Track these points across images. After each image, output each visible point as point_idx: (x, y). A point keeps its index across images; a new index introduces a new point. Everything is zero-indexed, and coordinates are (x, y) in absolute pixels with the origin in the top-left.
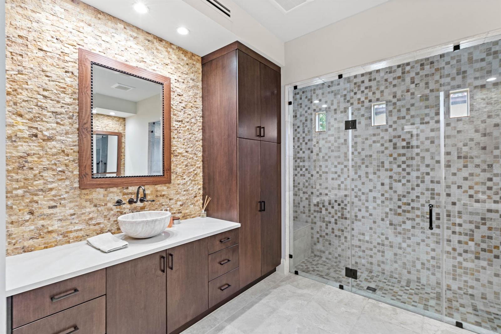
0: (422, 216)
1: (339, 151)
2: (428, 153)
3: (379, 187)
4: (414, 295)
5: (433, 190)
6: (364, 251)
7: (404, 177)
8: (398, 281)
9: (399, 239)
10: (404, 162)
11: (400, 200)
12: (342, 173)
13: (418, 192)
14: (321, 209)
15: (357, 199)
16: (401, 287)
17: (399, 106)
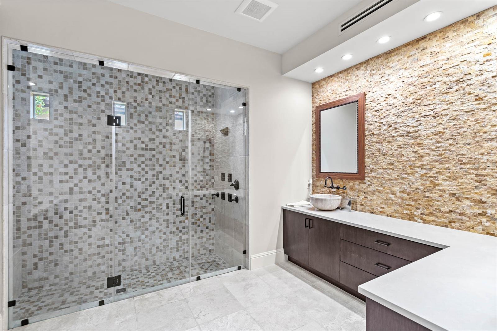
0: (157, 208)
1: (72, 147)
2: (161, 155)
3: (120, 186)
4: (157, 276)
5: (164, 185)
6: (103, 257)
7: (143, 176)
8: (139, 271)
9: (139, 233)
10: (143, 162)
11: (139, 197)
12: (76, 174)
13: (154, 188)
14: (41, 222)
15: (96, 202)
16: (144, 275)
17: (139, 110)
